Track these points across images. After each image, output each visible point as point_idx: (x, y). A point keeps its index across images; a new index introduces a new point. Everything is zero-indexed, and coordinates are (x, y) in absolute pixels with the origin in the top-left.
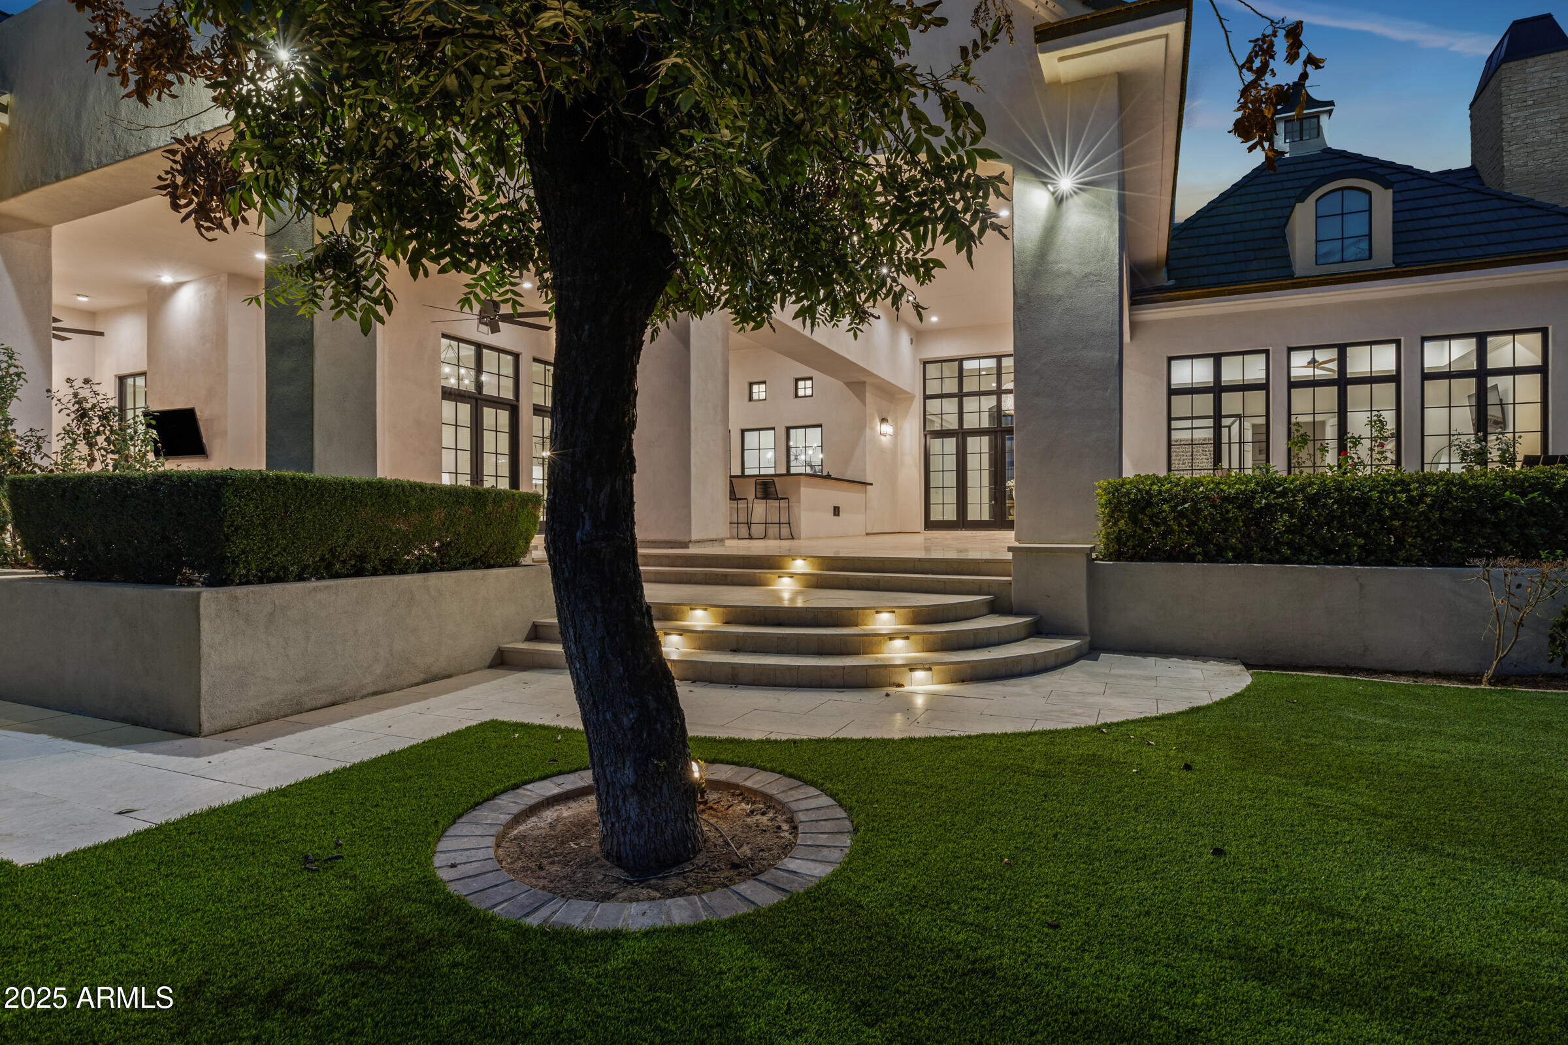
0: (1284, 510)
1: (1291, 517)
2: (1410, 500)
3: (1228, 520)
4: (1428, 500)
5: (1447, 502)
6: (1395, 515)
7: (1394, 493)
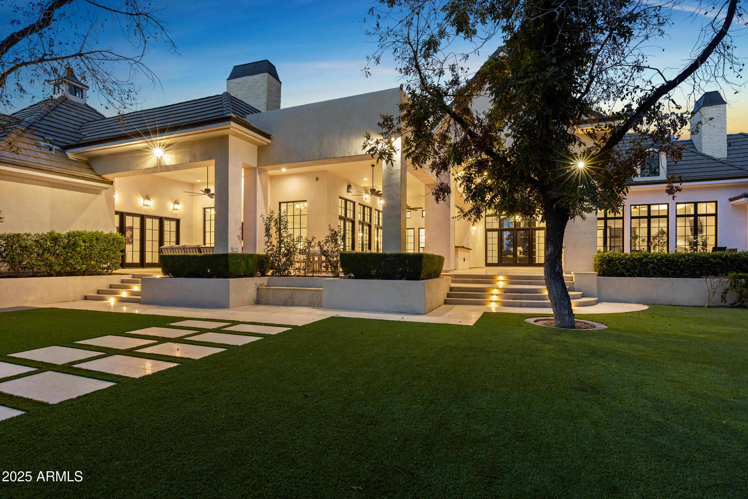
0: (651, 263)
1: (653, 265)
2: (685, 260)
3: (635, 265)
4: (690, 261)
5: (695, 261)
6: (681, 265)
7: (681, 258)
